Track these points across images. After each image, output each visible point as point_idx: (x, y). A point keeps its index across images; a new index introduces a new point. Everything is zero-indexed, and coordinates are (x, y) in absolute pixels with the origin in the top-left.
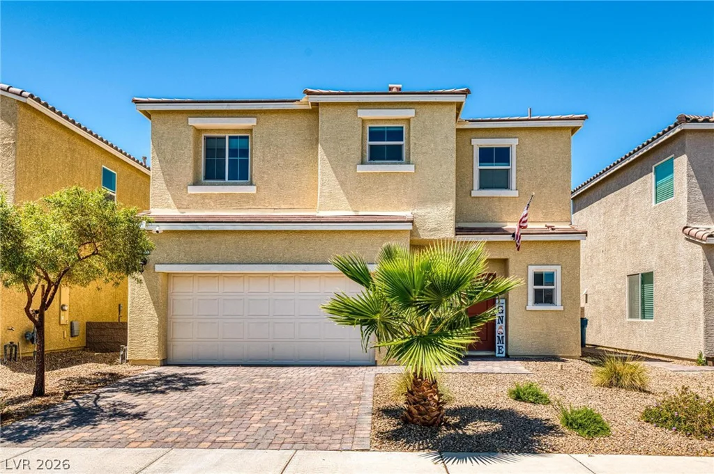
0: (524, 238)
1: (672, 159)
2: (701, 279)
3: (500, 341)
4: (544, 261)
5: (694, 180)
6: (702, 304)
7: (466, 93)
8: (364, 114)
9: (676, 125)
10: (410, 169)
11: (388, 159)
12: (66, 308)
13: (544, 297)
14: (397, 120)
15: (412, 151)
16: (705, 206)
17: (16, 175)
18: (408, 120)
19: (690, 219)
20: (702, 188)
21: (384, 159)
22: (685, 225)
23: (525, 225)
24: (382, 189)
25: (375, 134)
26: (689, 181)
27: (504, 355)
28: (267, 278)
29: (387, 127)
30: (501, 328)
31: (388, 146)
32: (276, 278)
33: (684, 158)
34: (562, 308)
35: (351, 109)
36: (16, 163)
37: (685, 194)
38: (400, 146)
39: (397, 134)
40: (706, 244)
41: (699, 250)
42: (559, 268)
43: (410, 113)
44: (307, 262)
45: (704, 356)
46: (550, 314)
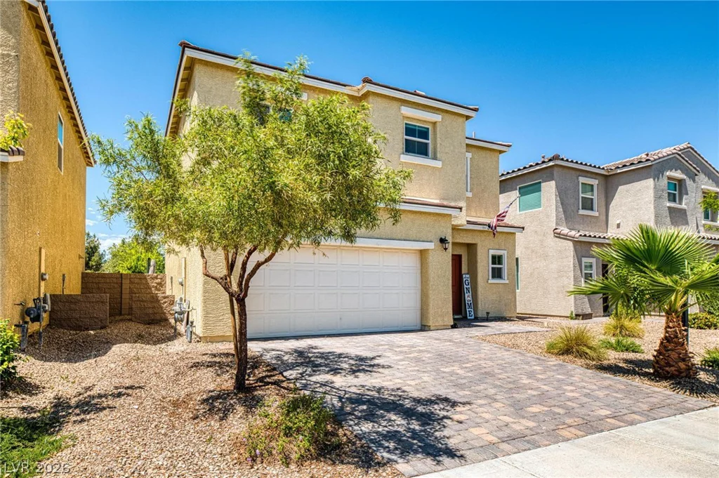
0: (499, 229)
1: (540, 183)
2: (572, 263)
3: (470, 307)
4: (497, 247)
5: (558, 199)
6: (572, 279)
7: (476, 110)
8: (407, 111)
9: (550, 160)
10: (438, 164)
11: (418, 153)
12: (47, 277)
13: (497, 274)
14: (425, 121)
15: (438, 150)
16: (563, 216)
17: (18, 98)
18: (434, 124)
19: (557, 224)
20: (562, 204)
21: (414, 153)
22: (554, 228)
23: (502, 219)
24: (418, 178)
25: (410, 130)
26: (556, 198)
27: (473, 317)
28: (335, 251)
29: (419, 126)
30: (468, 296)
31: (418, 142)
32: (343, 251)
33: (553, 183)
34: (507, 282)
35: (395, 104)
36: (19, 83)
37: (554, 206)
38: (427, 144)
39: (424, 134)
40: (578, 241)
41: (570, 244)
42: (505, 252)
43: (437, 118)
44: (379, 237)
45: (574, 314)
46: (501, 285)
